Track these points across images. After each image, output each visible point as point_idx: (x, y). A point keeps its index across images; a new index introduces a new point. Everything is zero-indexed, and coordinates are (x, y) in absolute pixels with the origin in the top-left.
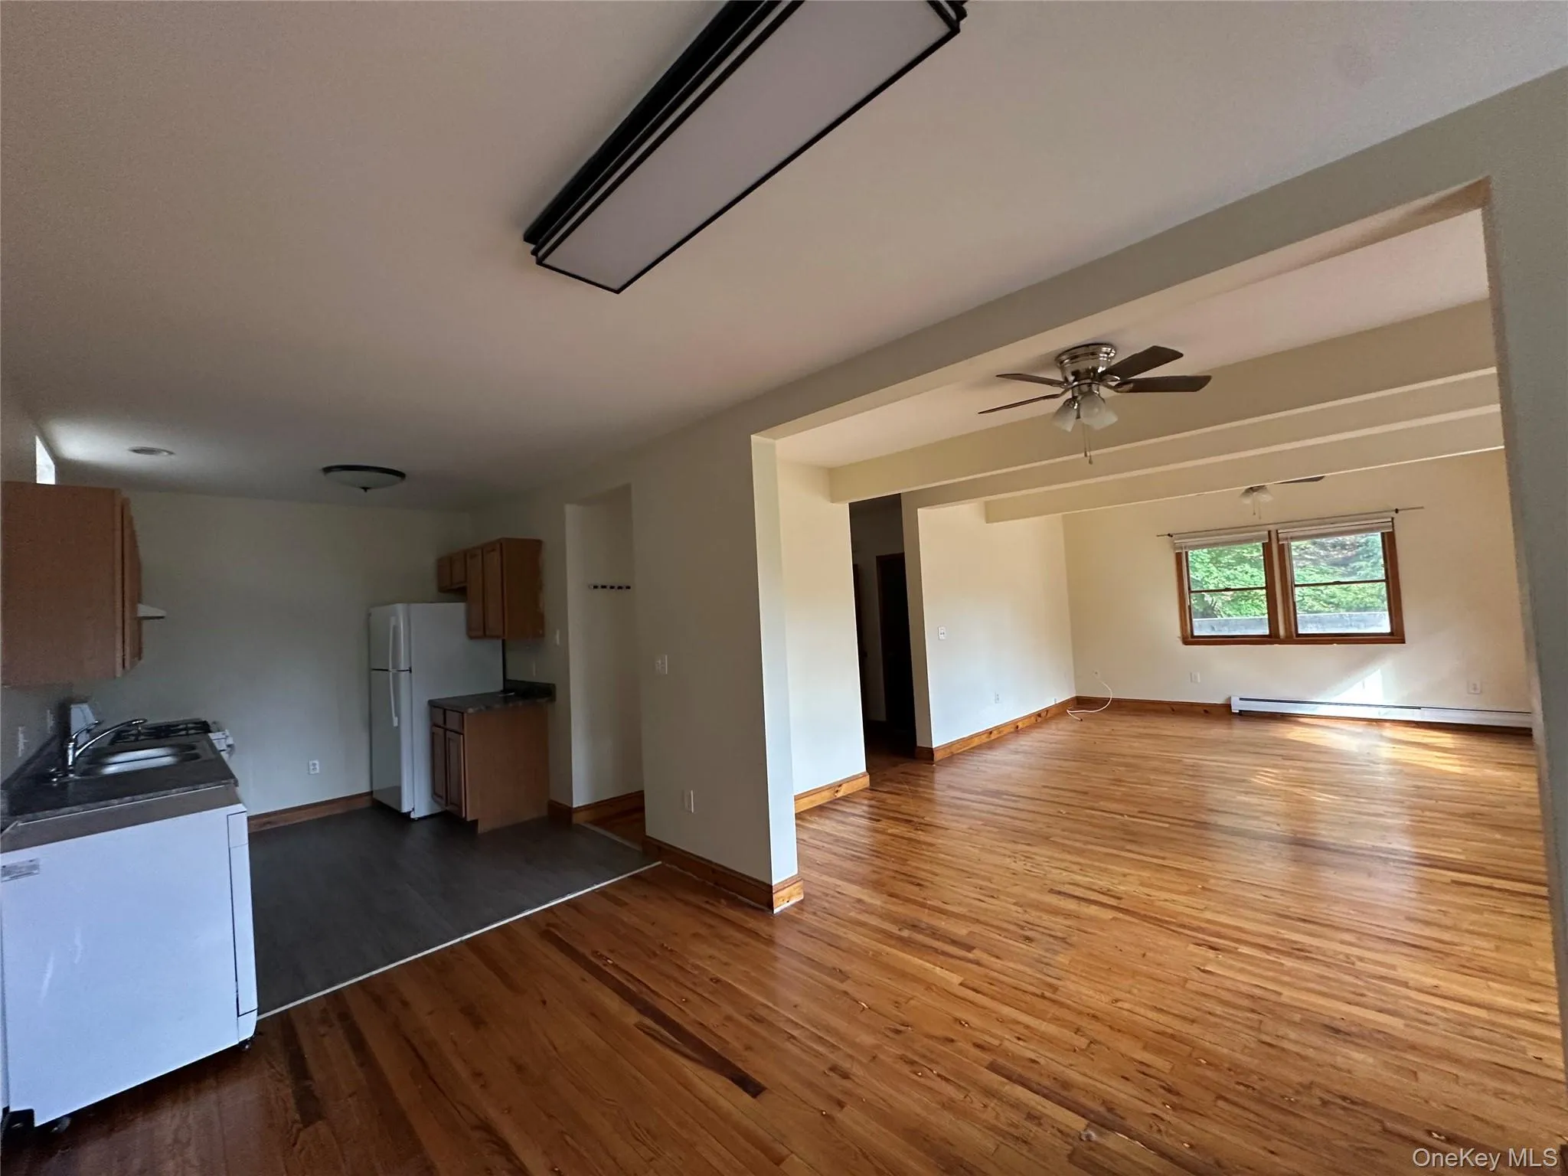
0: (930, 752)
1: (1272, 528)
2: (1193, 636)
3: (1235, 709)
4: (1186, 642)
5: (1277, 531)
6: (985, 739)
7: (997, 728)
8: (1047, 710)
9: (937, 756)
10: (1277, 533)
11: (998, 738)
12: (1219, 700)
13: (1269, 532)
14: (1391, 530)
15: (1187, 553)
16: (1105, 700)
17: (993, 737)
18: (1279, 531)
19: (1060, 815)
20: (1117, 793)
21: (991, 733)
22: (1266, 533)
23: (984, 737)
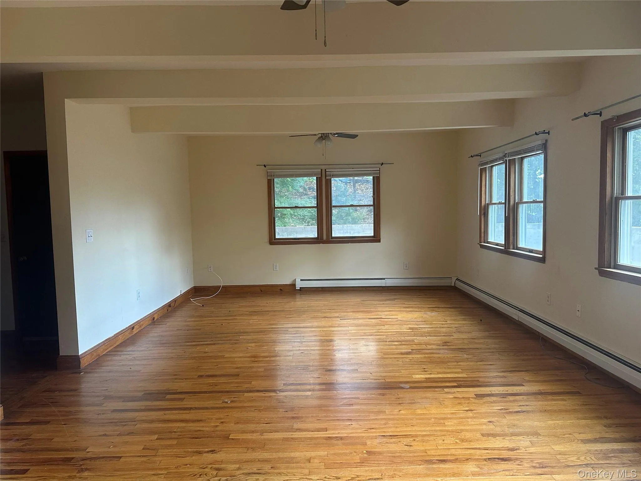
0: (76, 359)
1: (323, 167)
2: (275, 239)
3: (298, 287)
4: (271, 243)
5: (326, 170)
6: (128, 335)
7: (138, 322)
8: (175, 301)
9: (84, 363)
10: (326, 171)
11: (140, 331)
12: (288, 282)
13: (321, 170)
14: (379, 176)
15: (274, 179)
16: (217, 288)
17: (135, 331)
18: (327, 170)
19: (225, 405)
20: (260, 370)
21: (133, 328)
22: (320, 170)
23: (127, 333)
